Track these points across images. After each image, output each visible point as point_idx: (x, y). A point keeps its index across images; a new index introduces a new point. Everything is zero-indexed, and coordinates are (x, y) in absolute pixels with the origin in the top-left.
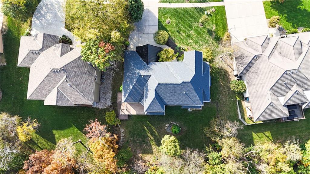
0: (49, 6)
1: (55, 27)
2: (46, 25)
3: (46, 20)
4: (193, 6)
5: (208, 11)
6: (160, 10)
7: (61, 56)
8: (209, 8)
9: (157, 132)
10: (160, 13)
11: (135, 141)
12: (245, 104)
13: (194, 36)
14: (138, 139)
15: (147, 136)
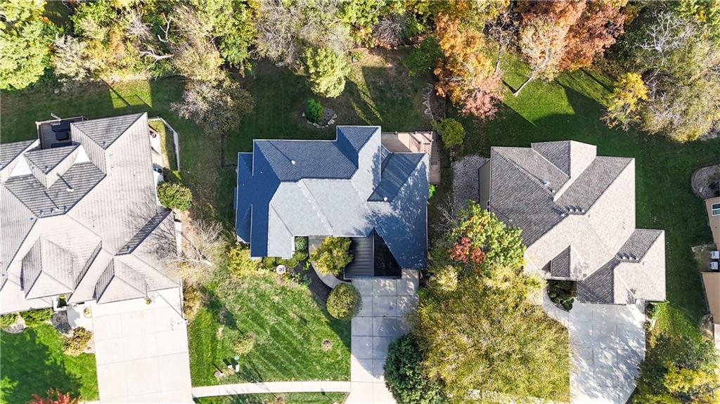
0: (609, 382)
1: (591, 331)
2: (613, 337)
3: (613, 349)
4: (267, 384)
5: (232, 373)
6: (346, 375)
7: (569, 249)
8: (229, 380)
9: (353, 108)
10: (346, 366)
11: (401, 91)
12: (163, 161)
13: (267, 310)
14: (394, 94)
15: (374, 101)
